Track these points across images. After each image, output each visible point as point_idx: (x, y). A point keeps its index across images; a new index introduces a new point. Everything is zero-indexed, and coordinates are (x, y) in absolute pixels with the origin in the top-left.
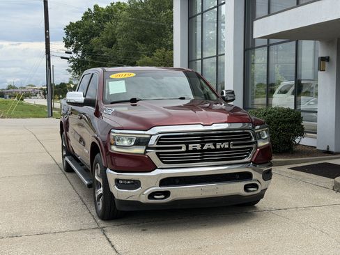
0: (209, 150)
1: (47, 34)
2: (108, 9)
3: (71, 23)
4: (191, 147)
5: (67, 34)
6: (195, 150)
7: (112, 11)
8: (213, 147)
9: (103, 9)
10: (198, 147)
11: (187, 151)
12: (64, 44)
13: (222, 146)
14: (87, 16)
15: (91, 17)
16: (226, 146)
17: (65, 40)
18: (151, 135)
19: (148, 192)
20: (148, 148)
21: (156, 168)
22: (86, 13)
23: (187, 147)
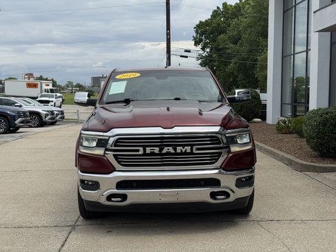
0: (168, 153)
1: (168, 34)
2: (237, 6)
3: (200, 22)
4: (148, 150)
5: (197, 32)
6: (152, 154)
7: (240, 8)
8: (172, 151)
9: (231, 6)
10: (157, 150)
11: (145, 154)
12: (193, 42)
13: (184, 150)
14: (216, 14)
15: (220, 14)
16: (189, 151)
17: (195, 39)
18: (110, 137)
19: (106, 193)
20: (107, 150)
21: (114, 170)
22: (215, 11)
23: (145, 150)
